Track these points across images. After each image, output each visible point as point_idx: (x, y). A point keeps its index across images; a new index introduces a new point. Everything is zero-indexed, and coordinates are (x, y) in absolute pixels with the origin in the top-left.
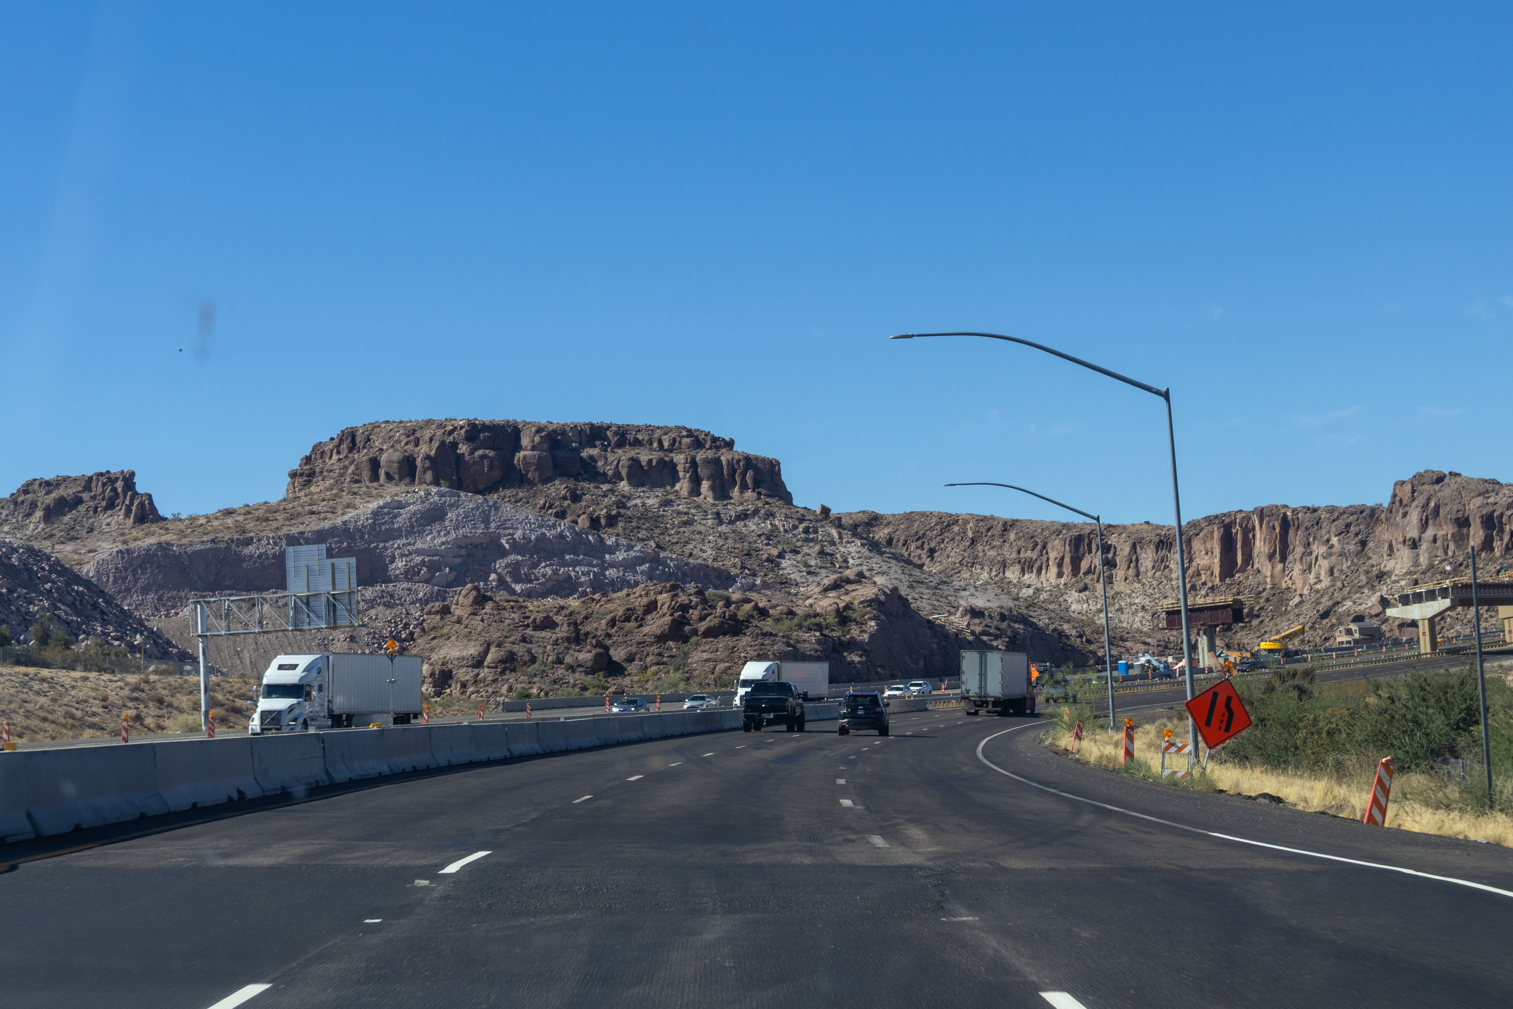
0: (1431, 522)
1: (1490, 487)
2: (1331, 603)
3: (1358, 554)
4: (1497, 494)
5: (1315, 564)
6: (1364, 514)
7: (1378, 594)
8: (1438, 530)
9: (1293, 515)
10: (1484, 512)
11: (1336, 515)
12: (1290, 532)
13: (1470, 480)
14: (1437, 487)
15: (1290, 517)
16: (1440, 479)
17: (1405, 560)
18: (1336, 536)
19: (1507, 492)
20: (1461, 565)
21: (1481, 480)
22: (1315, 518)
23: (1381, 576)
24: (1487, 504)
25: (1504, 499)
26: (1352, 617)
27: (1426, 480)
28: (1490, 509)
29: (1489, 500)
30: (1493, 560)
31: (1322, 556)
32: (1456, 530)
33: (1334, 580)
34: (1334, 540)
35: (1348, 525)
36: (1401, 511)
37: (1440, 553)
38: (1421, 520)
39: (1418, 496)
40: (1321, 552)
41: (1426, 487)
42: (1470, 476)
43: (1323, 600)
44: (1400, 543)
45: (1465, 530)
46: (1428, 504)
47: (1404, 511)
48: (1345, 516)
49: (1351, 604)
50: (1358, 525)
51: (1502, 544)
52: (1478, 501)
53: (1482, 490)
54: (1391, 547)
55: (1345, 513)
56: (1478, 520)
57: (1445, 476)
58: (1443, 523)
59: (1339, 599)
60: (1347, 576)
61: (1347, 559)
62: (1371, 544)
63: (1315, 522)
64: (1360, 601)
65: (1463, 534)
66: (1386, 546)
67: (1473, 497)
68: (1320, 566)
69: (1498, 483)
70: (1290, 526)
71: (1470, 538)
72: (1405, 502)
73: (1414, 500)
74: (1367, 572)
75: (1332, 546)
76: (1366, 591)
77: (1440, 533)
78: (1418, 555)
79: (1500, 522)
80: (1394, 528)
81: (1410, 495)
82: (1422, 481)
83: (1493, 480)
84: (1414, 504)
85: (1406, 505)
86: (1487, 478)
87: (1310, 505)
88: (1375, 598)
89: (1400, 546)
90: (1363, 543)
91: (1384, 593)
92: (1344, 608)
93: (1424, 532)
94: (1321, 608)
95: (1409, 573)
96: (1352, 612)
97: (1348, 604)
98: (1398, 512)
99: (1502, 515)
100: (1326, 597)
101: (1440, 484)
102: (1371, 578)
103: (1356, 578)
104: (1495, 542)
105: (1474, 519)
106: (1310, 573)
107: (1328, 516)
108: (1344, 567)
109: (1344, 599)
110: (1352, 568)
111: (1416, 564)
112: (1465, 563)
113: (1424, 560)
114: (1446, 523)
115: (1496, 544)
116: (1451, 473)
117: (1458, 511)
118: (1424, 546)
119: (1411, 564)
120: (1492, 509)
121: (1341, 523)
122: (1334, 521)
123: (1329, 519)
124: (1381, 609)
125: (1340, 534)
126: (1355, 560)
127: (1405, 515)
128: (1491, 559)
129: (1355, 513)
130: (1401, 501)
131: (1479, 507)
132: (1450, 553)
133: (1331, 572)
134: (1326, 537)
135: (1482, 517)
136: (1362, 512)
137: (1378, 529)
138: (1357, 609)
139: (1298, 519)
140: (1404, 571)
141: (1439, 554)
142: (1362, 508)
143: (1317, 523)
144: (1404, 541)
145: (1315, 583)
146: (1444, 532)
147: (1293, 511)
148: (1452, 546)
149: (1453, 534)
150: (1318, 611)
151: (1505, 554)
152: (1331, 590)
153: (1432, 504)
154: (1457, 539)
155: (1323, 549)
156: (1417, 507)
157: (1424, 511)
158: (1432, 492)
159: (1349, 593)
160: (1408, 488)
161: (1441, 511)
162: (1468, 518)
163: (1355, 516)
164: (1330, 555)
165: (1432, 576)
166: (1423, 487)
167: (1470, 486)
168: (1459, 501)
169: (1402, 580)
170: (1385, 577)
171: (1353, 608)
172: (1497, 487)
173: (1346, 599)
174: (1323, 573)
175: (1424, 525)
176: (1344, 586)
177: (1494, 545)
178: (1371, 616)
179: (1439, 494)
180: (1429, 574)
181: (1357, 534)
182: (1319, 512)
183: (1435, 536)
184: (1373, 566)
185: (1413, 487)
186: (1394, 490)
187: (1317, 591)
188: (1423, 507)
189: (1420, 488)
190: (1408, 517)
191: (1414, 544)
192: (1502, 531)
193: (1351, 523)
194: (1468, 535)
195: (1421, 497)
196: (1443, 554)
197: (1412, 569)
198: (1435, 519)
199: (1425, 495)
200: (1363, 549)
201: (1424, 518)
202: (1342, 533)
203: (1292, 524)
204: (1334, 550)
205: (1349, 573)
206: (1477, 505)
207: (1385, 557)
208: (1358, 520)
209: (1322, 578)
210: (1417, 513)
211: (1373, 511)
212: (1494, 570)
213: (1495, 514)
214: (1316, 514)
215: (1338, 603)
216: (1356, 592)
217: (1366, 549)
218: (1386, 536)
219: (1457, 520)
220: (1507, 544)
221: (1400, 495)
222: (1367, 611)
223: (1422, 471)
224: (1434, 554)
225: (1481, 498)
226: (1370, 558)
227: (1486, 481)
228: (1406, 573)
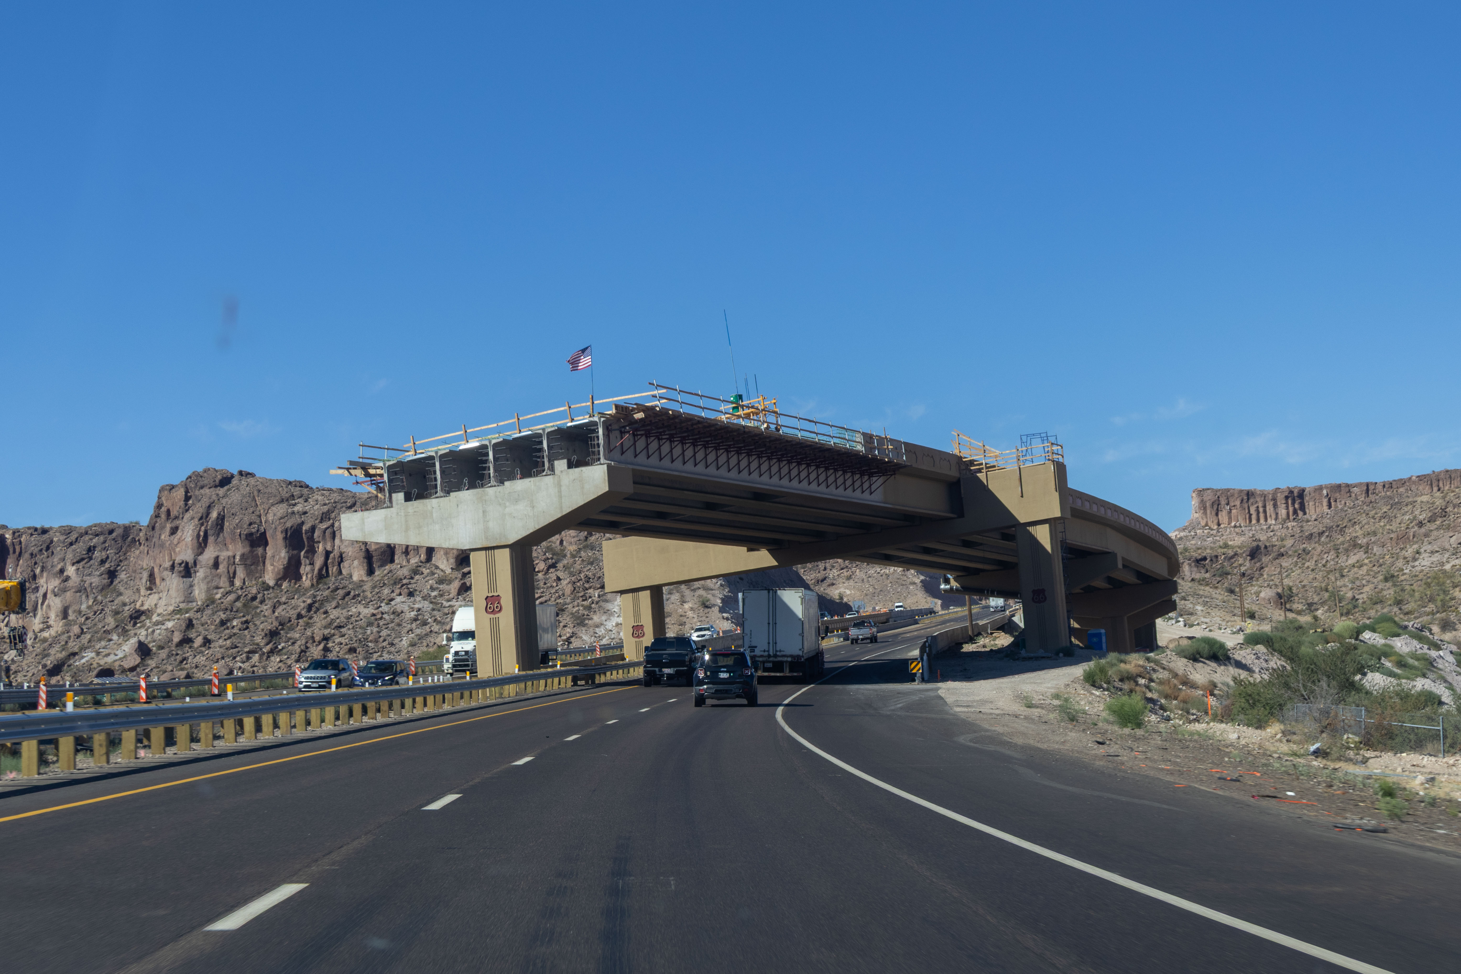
0: (211, 539)
1: (297, 491)
2: (64, 654)
3: (103, 589)
4: (306, 501)
5: (42, 604)
6: (114, 535)
7: (133, 641)
8: (220, 550)
9: (14, 538)
10: (289, 525)
11: (73, 536)
12: (9, 561)
13: (267, 483)
14: (221, 491)
15: (9, 541)
16: (226, 481)
17: (173, 593)
18: (73, 564)
19: (320, 498)
20: (254, 598)
21: (284, 481)
22: (44, 542)
23: (137, 616)
24: (293, 513)
25: (316, 507)
26: (95, 673)
27: (206, 482)
28: (297, 520)
29: (296, 509)
30: (300, 591)
31: (53, 591)
32: (247, 549)
33: (69, 624)
34: (71, 571)
35: (91, 550)
36: (169, 526)
37: (224, 582)
38: (198, 536)
39: (193, 504)
40: (51, 587)
41: (206, 491)
42: (268, 477)
43: (52, 651)
44: (166, 569)
45: (260, 551)
46: (208, 514)
47: (174, 525)
48: (87, 538)
49: (93, 655)
50: (105, 549)
51: (313, 570)
52: (281, 509)
53: (285, 495)
54: (152, 576)
55: (86, 533)
56: (280, 536)
57: (232, 476)
58: (228, 541)
59: (76, 649)
60: (87, 619)
61: (87, 596)
62: (123, 576)
63: (44, 547)
64: (105, 651)
65: (257, 556)
66: (145, 575)
67: (273, 505)
68: (49, 606)
69: (307, 486)
70: (8, 554)
71: (268, 562)
72: (174, 513)
73: (187, 510)
74: (116, 613)
75: (67, 578)
76: (115, 637)
77: (224, 555)
78: (191, 586)
79: (311, 538)
80: (157, 551)
81: (182, 503)
82: (201, 483)
83: (300, 482)
84: (188, 516)
85: (176, 518)
86: (292, 480)
87: (38, 526)
88: (129, 646)
89: (167, 574)
90: (112, 574)
91: (142, 638)
92: (83, 661)
93: (201, 553)
94: (49, 662)
95: (178, 611)
96: (95, 665)
97: (89, 655)
98: (163, 528)
99: (313, 529)
100: (57, 647)
101: (226, 488)
102: (122, 621)
103: (100, 621)
104: (303, 567)
105: (273, 536)
106: (35, 616)
107: (62, 538)
108: (84, 607)
109: (83, 648)
110: (95, 608)
111: (189, 598)
112: (259, 596)
113: (199, 593)
114: (233, 540)
115: (305, 569)
116: (241, 473)
117: (250, 524)
118: (200, 573)
119: (182, 599)
120: (299, 521)
121: (80, 548)
122: (71, 544)
123: (64, 542)
124: (138, 660)
125: (78, 562)
126: (100, 598)
127: (174, 531)
128: (297, 591)
129: (102, 533)
130: (168, 512)
131: (281, 518)
132: (238, 583)
133: (65, 613)
134: (59, 567)
135: (286, 531)
136: (111, 532)
137: (134, 554)
138: (102, 662)
139: (20, 543)
140: (171, 608)
141: (221, 585)
142: (111, 527)
143: (48, 548)
144: (173, 567)
145: (42, 630)
146: (230, 553)
147: (14, 533)
148: (241, 573)
149: (243, 556)
150: (44, 666)
151: (318, 583)
152: (64, 637)
153: (214, 515)
154: (248, 562)
155: (55, 583)
156: (193, 518)
157: (202, 524)
158: (214, 497)
159: (90, 641)
160: (180, 493)
161: (226, 524)
162: (264, 534)
163: (102, 538)
164: (64, 590)
165: (213, 614)
166: (202, 491)
167: (269, 490)
168: (251, 510)
169: (169, 620)
170: (143, 618)
171: (97, 660)
172: (305, 491)
173: (86, 648)
174: (53, 615)
175: (202, 544)
176: (82, 632)
177: (302, 571)
178: (124, 671)
179: (224, 501)
180: (208, 612)
181: (103, 562)
182: (51, 532)
183: (217, 558)
184: (125, 604)
185: (187, 492)
186: (159, 498)
187: (45, 640)
188: (201, 518)
189: (197, 492)
190: (179, 533)
191: (187, 571)
192: (312, 551)
193: (94, 547)
194: (264, 558)
195: (199, 505)
196: (227, 584)
197: (182, 606)
198: (218, 535)
199: (205, 502)
200: (112, 582)
201: (202, 534)
202: (82, 559)
203: (11, 550)
204: (70, 583)
205: (90, 615)
206: (279, 515)
207: (143, 592)
208: (105, 542)
209: (51, 622)
210: (191, 527)
211: (127, 530)
212: (302, 605)
213: (304, 528)
214: (46, 536)
215: (74, 654)
216: (100, 640)
217: (116, 582)
218: (146, 562)
219: (249, 536)
220: (320, 570)
221: (167, 504)
222: (117, 664)
223: (200, 470)
224: (214, 584)
225: (284, 505)
226: (121, 594)
227: (290, 483)
228: (175, 612)
